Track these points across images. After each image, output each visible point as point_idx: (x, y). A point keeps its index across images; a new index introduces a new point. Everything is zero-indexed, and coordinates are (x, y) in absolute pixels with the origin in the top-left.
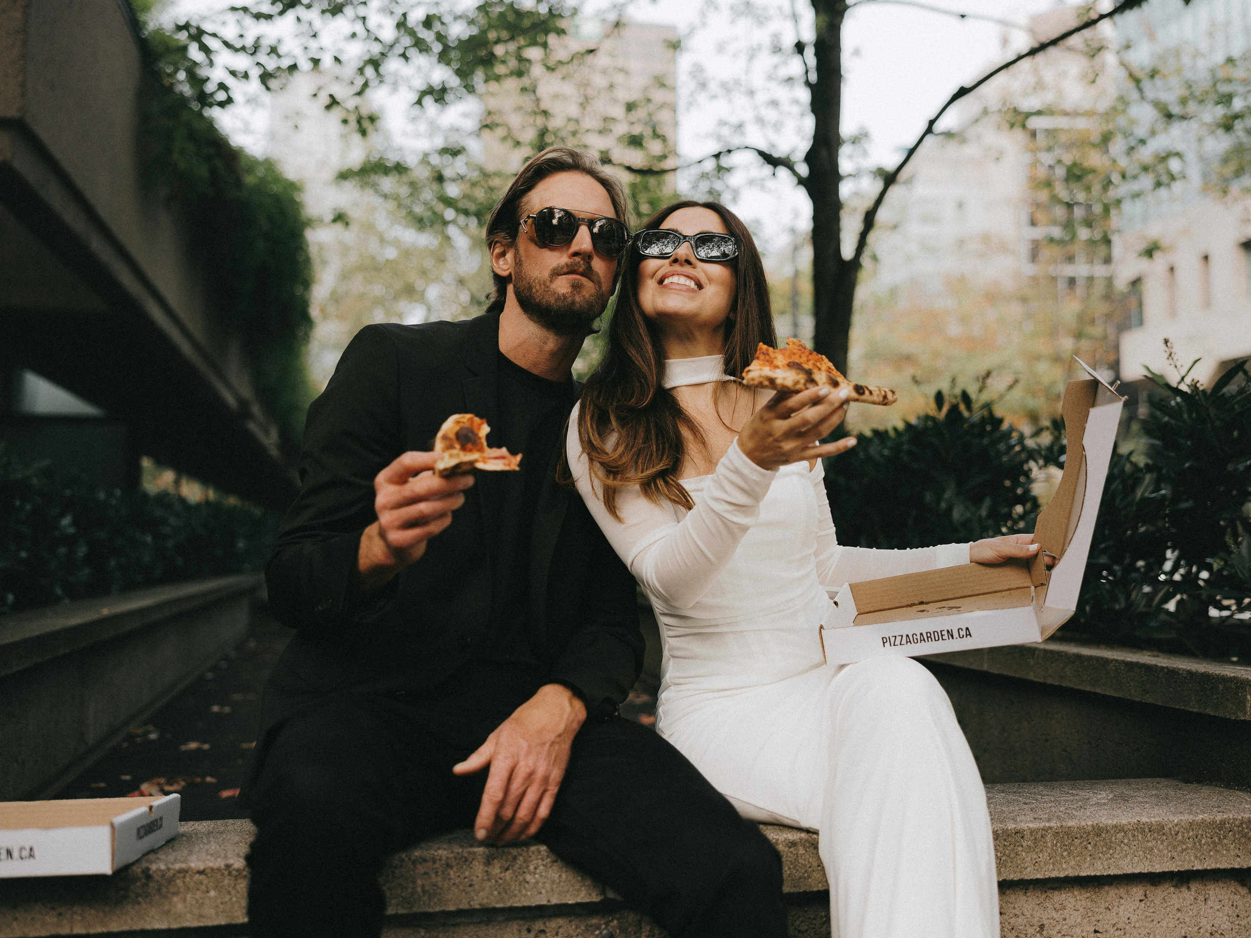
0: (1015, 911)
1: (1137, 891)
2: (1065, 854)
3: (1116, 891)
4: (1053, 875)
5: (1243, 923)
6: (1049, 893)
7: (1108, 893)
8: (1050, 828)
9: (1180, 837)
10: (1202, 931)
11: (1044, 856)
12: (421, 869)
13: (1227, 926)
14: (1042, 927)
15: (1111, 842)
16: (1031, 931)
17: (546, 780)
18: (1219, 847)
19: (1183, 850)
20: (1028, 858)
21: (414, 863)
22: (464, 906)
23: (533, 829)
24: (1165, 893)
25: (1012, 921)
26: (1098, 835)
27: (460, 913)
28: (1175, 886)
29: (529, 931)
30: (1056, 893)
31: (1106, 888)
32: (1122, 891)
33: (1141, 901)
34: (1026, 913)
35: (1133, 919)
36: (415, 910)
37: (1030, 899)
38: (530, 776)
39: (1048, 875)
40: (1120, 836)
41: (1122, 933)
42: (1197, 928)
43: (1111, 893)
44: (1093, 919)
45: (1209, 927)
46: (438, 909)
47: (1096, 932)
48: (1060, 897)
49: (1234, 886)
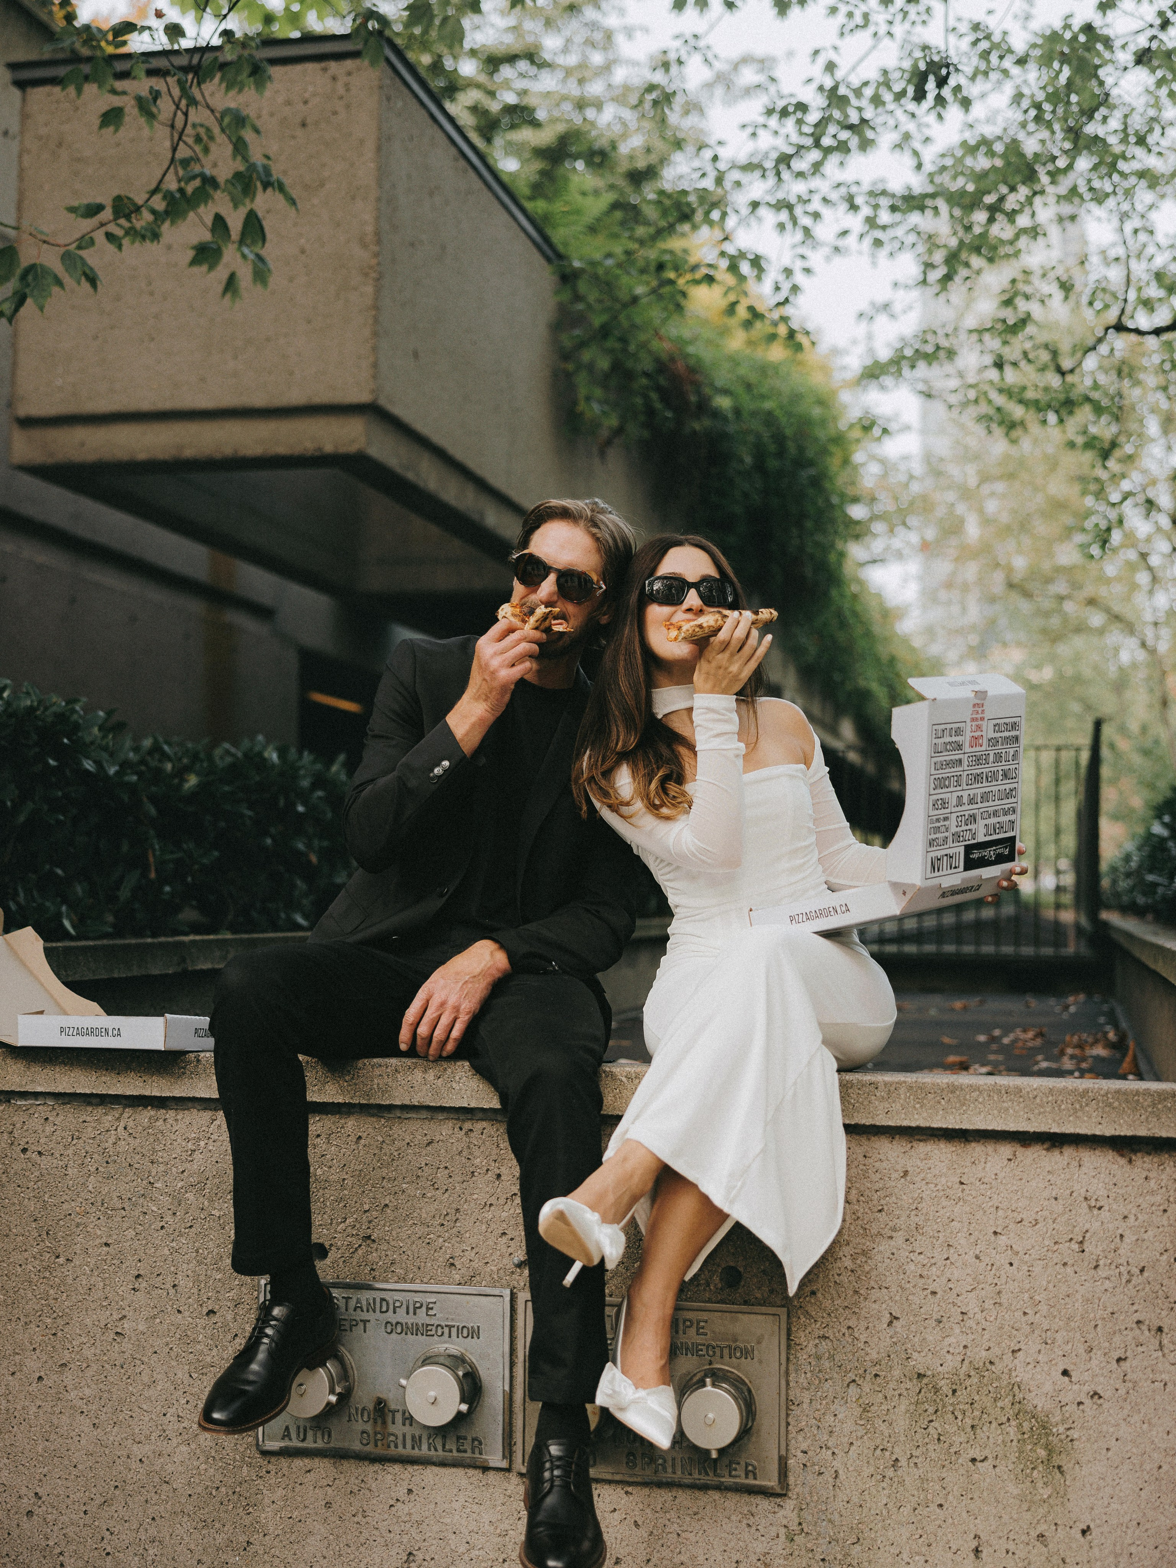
0: (881, 1156)
1: (1006, 1150)
2: (918, 1106)
3: (983, 1148)
4: (905, 1123)
5: (1121, 1191)
6: (914, 1144)
7: (974, 1149)
8: (905, 1082)
9: (1038, 1100)
10: (1074, 1194)
11: (897, 1106)
12: (377, 1072)
13: (1102, 1193)
14: (906, 1173)
15: (965, 1099)
16: (895, 1175)
17: (457, 1009)
18: (1080, 1114)
19: (1040, 1114)
20: (882, 1106)
21: (373, 1066)
22: (407, 1102)
23: (450, 1047)
24: (1035, 1155)
25: (877, 1164)
26: (952, 1092)
27: (404, 1108)
28: (1048, 1150)
29: (461, 1129)
30: (922, 1144)
31: (973, 1144)
32: (990, 1148)
33: (1010, 1160)
34: (890, 1158)
35: (1001, 1175)
36: (372, 1101)
37: (895, 1147)
38: (443, 1004)
39: (899, 1123)
40: (975, 1094)
41: (988, 1186)
42: (1068, 1192)
43: (977, 1149)
44: (958, 1171)
45: (1083, 1191)
46: (388, 1102)
47: (962, 1183)
48: (924, 1148)
49: (1111, 1155)
